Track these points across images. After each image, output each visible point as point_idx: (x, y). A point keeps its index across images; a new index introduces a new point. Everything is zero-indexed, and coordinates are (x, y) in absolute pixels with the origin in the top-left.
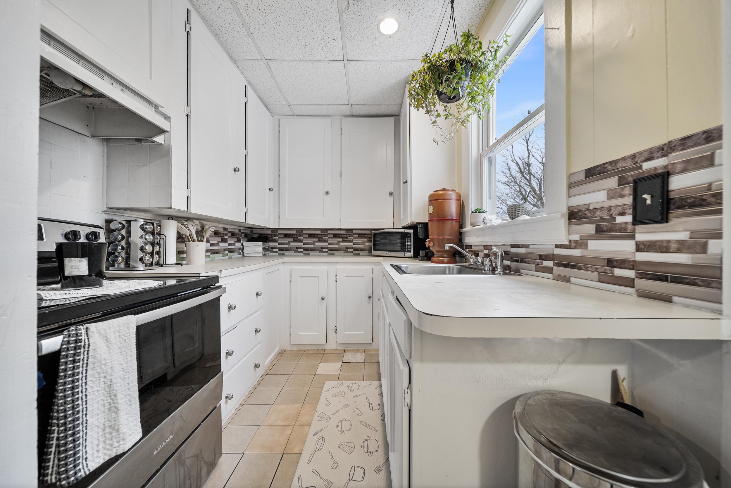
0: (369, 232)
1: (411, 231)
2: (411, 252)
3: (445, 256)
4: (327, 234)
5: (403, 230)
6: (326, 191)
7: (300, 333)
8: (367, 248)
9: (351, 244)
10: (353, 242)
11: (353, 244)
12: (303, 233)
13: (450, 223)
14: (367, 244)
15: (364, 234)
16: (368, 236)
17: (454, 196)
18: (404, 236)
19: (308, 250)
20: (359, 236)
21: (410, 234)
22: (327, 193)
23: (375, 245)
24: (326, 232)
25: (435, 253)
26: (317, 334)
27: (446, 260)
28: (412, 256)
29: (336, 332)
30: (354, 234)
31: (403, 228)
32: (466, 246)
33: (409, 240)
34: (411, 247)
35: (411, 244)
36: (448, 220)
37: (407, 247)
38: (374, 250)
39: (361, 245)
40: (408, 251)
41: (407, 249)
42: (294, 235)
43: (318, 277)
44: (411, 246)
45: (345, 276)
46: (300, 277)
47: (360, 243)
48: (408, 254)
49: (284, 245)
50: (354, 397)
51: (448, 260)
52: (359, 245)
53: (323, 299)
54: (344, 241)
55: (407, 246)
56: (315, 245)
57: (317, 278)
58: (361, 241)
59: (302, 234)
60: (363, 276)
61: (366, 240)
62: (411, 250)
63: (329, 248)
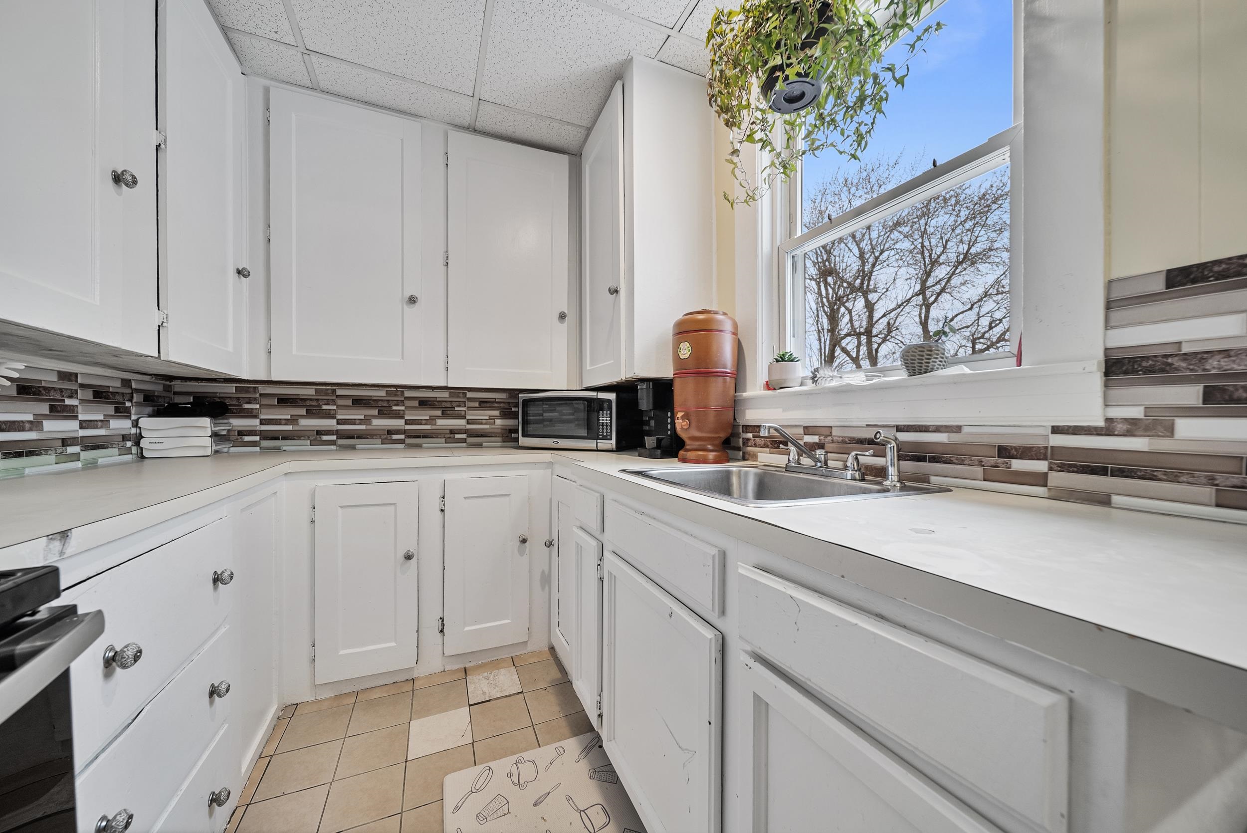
0: (503, 396)
1: (612, 396)
2: (611, 439)
3: (710, 447)
4: (403, 399)
5: (592, 394)
6: (408, 294)
7: (341, 652)
8: (499, 431)
9: (463, 422)
10: (468, 417)
11: (468, 423)
12: (337, 396)
13: (720, 379)
14: (498, 422)
15: (494, 401)
16: (502, 405)
17: (728, 326)
18: (593, 407)
19: (352, 437)
20: (480, 405)
21: (610, 401)
22: (412, 300)
23: (525, 423)
24: (399, 393)
25: (688, 442)
26: (393, 644)
27: (711, 455)
28: (614, 447)
29: (442, 631)
30: (470, 399)
31: (587, 389)
32: (747, 426)
33: (607, 414)
34: (611, 429)
35: (611, 423)
36: (716, 374)
37: (603, 429)
38: (523, 436)
39: (486, 424)
40: (605, 438)
41: (603, 432)
42: (311, 399)
43: (394, 504)
44: (611, 426)
45: (465, 498)
46: (341, 507)
47: (484, 421)
48: (603, 444)
49: (280, 424)
50: (535, 805)
51: (715, 456)
52: (481, 424)
53: (409, 557)
54: (445, 415)
55: (603, 426)
56: (370, 424)
57: (393, 507)
58: (487, 415)
59: (334, 398)
60: (508, 495)
61: (497, 413)
62: (611, 436)
63: (407, 432)
